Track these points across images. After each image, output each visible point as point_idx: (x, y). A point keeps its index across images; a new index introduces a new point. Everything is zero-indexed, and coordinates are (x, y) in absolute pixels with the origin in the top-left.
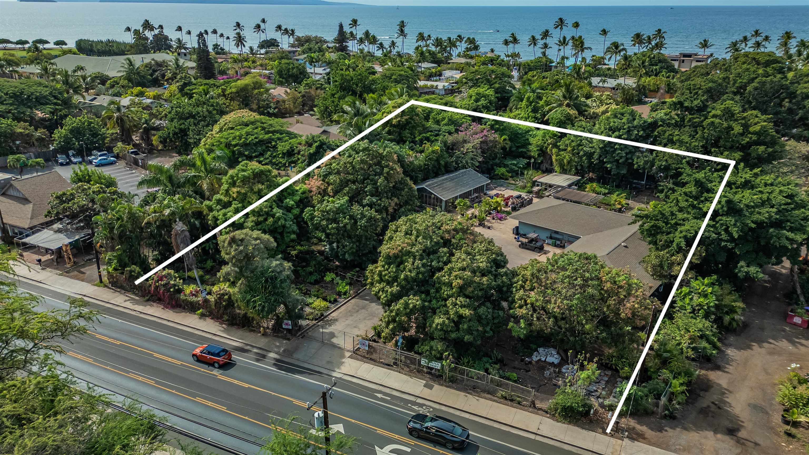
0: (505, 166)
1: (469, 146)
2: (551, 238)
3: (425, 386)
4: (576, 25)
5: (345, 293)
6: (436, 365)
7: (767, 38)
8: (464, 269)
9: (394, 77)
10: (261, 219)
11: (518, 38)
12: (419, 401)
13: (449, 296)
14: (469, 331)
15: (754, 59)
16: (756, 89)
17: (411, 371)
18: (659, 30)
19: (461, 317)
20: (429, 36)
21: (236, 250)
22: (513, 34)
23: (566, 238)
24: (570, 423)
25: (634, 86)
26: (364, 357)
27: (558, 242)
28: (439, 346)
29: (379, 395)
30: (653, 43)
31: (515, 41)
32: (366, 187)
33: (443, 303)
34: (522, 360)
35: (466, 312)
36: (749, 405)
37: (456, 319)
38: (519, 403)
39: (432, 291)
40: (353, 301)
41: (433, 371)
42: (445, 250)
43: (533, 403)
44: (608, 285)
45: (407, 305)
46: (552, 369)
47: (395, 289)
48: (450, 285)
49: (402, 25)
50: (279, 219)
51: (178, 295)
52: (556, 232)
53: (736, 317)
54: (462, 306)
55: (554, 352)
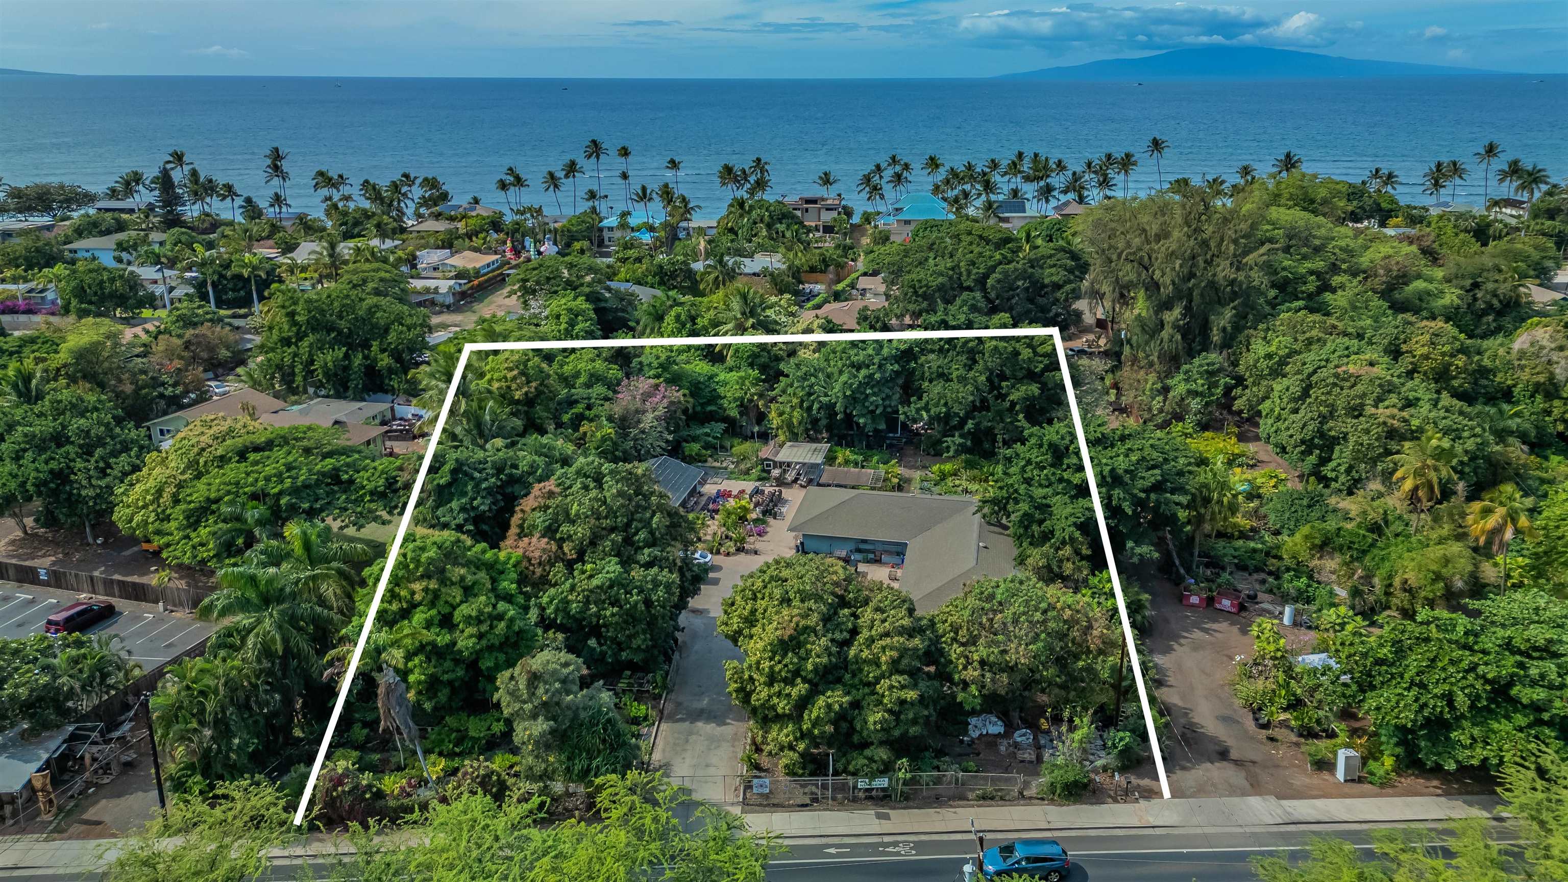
0: (695, 439)
1: (650, 416)
2: (859, 551)
3: (879, 816)
4: (625, 152)
5: (646, 718)
6: (882, 782)
7: (906, 167)
8: (887, 634)
9: (371, 285)
10: (484, 628)
11: (523, 176)
12: (887, 839)
13: (877, 680)
14: (914, 722)
15: (981, 237)
16: (999, 281)
17: (841, 804)
18: (759, 160)
19: (902, 702)
20: (341, 176)
21: (547, 692)
22: (511, 169)
23: (880, 547)
24: (1075, 803)
25: (784, 267)
26: (760, 805)
27: (871, 556)
28: (883, 754)
29: (832, 851)
30: (752, 179)
31: (519, 181)
32: (636, 533)
33: (867, 690)
34: (962, 741)
35: (911, 695)
36: (1217, 718)
37: (897, 708)
38: (1002, 799)
39: (848, 676)
40: (664, 726)
41: (874, 793)
42: (846, 611)
43: (1021, 793)
44: (1068, 612)
45: (829, 706)
46: (1005, 742)
47: (800, 688)
48: (876, 663)
49: (276, 156)
50: (512, 620)
51: (382, 803)
52: (864, 541)
53: (1147, 613)
54: (903, 687)
55: (994, 719)
